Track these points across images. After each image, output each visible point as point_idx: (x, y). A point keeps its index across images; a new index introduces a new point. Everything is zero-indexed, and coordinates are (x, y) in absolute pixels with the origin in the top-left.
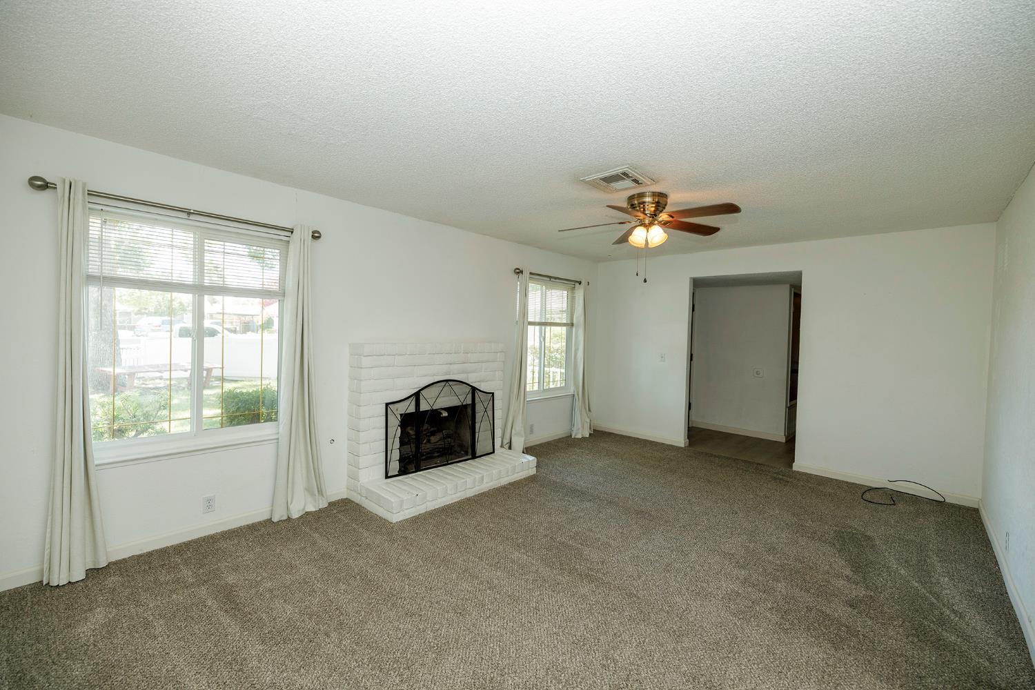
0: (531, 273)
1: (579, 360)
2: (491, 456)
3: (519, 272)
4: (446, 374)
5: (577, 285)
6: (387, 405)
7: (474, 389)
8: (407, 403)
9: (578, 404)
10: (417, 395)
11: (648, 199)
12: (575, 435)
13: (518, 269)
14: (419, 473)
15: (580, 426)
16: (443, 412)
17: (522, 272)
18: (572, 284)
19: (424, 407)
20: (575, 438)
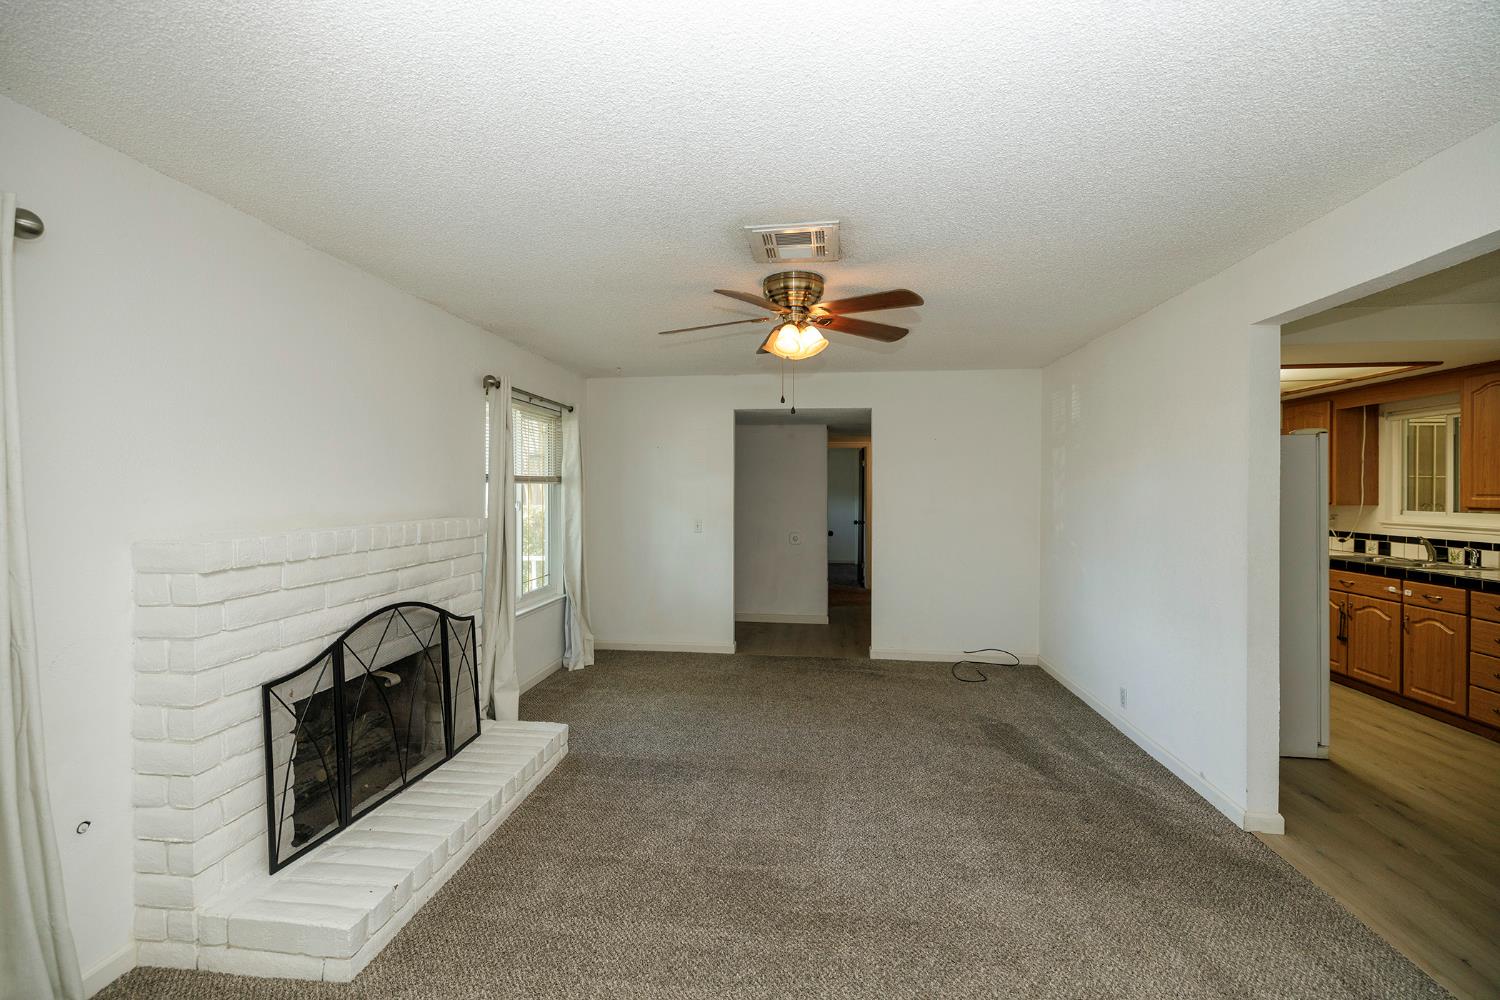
0: (513, 389)
1: (573, 539)
2: (477, 741)
3: (491, 383)
4: (391, 591)
5: (565, 412)
6: (267, 689)
7: (444, 615)
8: (318, 668)
9: (575, 611)
10: (336, 651)
11: (793, 283)
12: (575, 666)
13: (491, 377)
14: (348, 829)
15: (580, 648)
16: (387, 675)
17: (498, 385)
18: (556, 410)
19: (351, 672)
20: (574, 671)
